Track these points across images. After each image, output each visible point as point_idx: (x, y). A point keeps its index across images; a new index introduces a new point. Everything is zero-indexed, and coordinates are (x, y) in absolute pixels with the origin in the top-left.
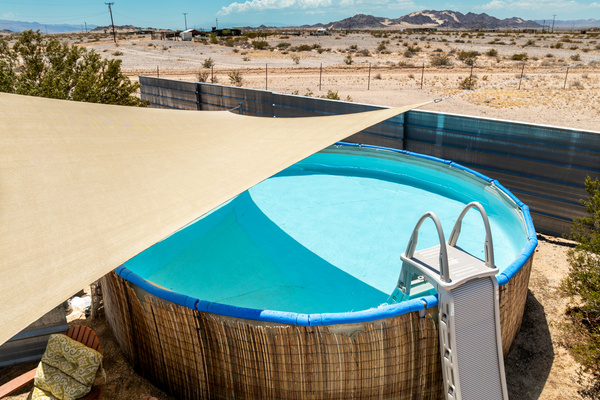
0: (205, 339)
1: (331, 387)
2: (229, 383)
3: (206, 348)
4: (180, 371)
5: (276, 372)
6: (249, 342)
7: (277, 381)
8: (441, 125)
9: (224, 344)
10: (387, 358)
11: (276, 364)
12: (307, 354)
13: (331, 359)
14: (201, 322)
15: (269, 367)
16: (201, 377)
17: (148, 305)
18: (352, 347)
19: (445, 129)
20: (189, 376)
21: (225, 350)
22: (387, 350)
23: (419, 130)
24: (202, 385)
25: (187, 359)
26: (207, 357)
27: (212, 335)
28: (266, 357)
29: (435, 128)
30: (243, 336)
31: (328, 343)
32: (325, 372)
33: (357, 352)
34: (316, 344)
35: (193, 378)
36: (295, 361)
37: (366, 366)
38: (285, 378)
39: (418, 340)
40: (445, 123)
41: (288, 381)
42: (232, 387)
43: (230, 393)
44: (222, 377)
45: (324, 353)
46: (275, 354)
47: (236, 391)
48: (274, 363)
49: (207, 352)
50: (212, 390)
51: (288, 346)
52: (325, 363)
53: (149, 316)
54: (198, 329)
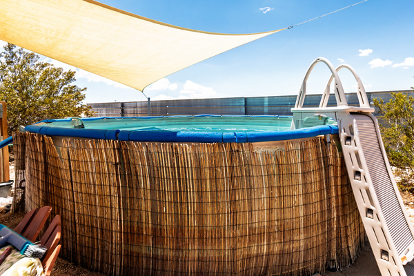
0: (123, 175)
1: (256, 219)
2: (147, 228)
3: (124, 187)
4: (92, 227)
5: (200, 203)
6: (173, 167)
7: (201, 215)
8: (266, 103)
9: (145, 177)
10: (305, 184)
11: (200, 193)
12: (232, 177)
13: (255, 182)
14: (120, 153)
15: (193, 197)
16: (116, 227)
17: (65, 150)
18: (275, 169)
19: (270, 105)
20: (102, 229)
21: (145, 184)
22: (304, 174)
23: (253, 108)
24: (116, 237)
25: (102, 207)
26: (125, 198)
27: (132, 167)
28: (190, 184)
29: (263, 105)
30: (166, 161)
31: (253, 163)
32: (250, 199)
33: (279, 175)
34: (240, 166)
35: (106, 231)
36: (220, 187)
37: (287, 192)
38: (209, 211)
39: (327, 167)
40: (269, 102)
41: (212, 214)
42: (150, 233)
43: (147, 242)
44: (140, 222)
45: (249, 176)
46: (200, 180)
47: (154, 237)
48: (198, 192)
49: (124, 192)
50: (127, 240)
51: (213, 168)
52: (250, 188)
53: (64, 165)
54: (116, 164)
